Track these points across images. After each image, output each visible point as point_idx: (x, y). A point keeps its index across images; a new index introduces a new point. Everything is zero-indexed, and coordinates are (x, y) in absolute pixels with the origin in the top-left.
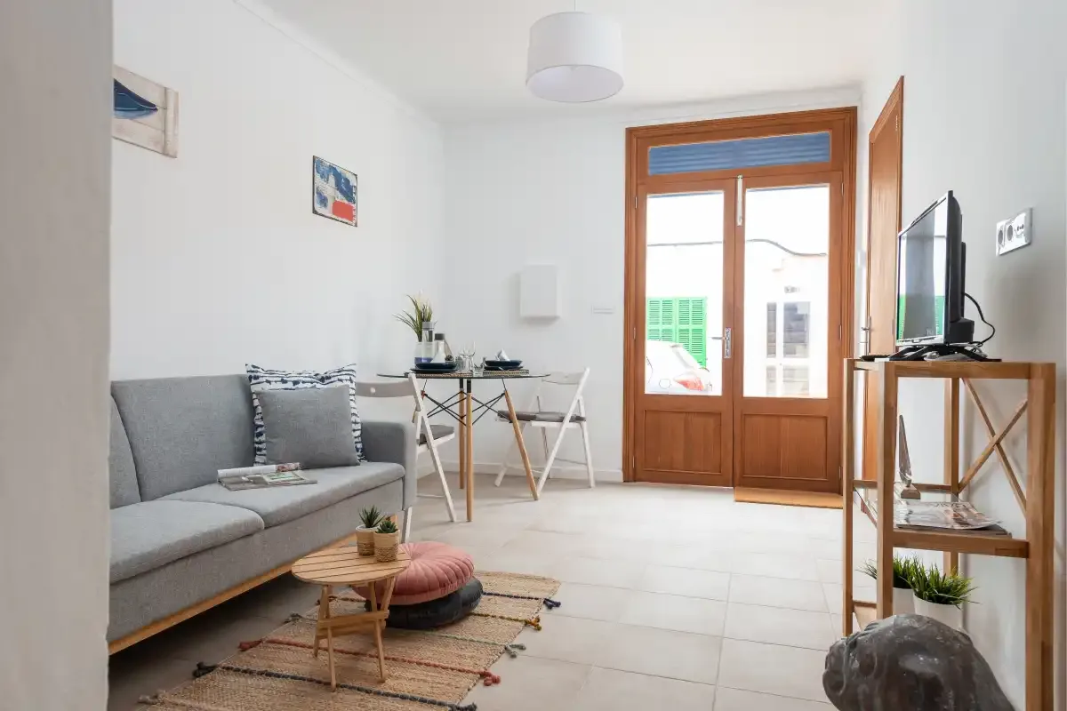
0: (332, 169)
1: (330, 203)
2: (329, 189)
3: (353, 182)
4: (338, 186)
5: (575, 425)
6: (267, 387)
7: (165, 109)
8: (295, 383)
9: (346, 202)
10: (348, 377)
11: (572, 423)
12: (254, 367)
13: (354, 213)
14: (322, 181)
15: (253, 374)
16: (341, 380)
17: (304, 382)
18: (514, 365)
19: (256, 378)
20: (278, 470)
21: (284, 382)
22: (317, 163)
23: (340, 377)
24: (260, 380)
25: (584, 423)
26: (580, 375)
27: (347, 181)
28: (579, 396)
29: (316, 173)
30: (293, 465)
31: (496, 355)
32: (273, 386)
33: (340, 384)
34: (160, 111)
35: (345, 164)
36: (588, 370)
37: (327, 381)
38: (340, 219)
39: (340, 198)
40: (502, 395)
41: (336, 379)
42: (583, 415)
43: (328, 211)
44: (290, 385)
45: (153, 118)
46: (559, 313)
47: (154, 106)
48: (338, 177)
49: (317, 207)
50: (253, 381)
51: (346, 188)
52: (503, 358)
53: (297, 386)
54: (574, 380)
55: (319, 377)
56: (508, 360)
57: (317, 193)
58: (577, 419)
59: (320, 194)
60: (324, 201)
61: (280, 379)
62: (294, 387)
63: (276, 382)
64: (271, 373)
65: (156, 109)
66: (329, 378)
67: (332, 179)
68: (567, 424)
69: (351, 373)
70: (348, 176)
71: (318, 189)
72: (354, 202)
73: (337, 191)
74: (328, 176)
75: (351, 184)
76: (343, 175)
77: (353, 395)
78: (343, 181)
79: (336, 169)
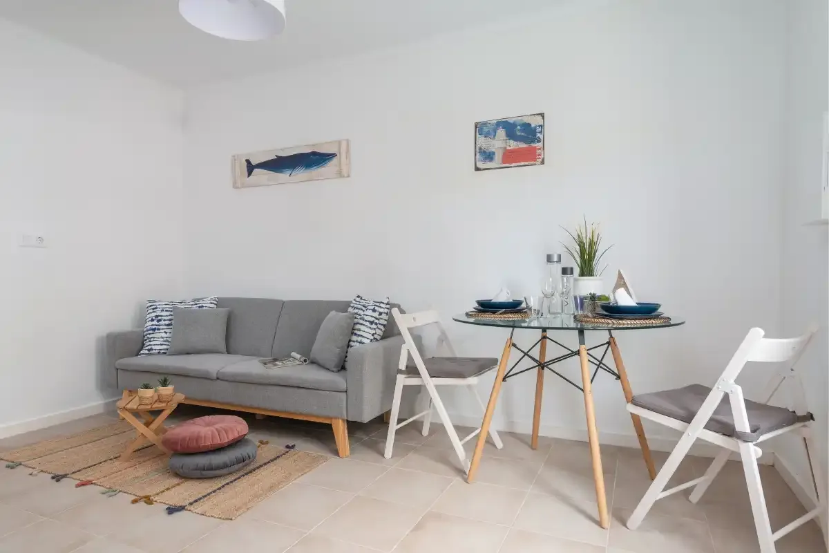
0: (502, 124)
1: (499, 156)
2: (499, 143)
3: (536, 122)
4: (511, 135)
7: (340, 153)
9: (523, 145)
13: (538, 152)
14: (488, 140)
22: (479, 127)
27: (526, 125)
29: (478, 136)
38: (515, 165)
39: (515, 145)
43: (498, 162)
48: (510, 127)
49: (480, 165)
51: (525, 133)
57: (480, 152)
59: (484, 153)
60: (489, 156)
65: (335, 156)
67: (501, 133)
69: (378, 304)
70: (526, 120)
71: (480, 149)
72: (539, 141)
73: (508, 141)
74: (495, 132)
75: (533, 126)
76: (518, 123)
77: (369, 321)
78: (519, 127)
79: (507, 121)
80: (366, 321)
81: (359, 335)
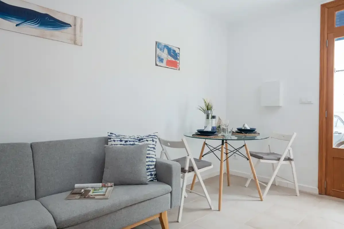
0: (166, 47)
1: (165, 61)
2: (165, 55)
3: (177, 51)
4: (169, 53)
5: (287, 162)
6: (113, 143)
7: (75, 25)
8: (126, 141)
9: (173, 60)
10: (151, 139)
11: (284, 161)
12: (111, 133)
13: (178, 64)
14: (161, 52)
15: (109, 137)
16: (147, 141)
17: (130, 141)
18: (252, 131)
19: (110, 139)
20: (102, 186)
21: (121, 141)
22: (157, 44)
23: (147, 139)
24: (112, 140)
25: (293, 162)
26: (291, 137)
27: (174, 51)
28: (289, 148)
29: (157, 48)
30: (109, 184)
31: (242, 126)
32: (116, 143)
33: (146, 142)
34: (73, 27)
35: (173, 44)
36: (295, 134)
37: (141, 141)
38: (170, 67)
39: (170, 58)
40: (244, 146)
41: (145, 140)
42: (292, 158)
43: (164, 64)
44: (123, 143)
45: (69, 30)
46: (281, 104)
47: (70, 25)
48: (169, 50)
49: (158, 63)
50: (109, 140)
51: (174, 54)
52: (246, 128)
53: (126, 143)
54: (287, 138)
55: (139, 138)
56: (249, 128)
57: (158, 57)
58: (289, 159)
59: (159, 58)
60: (161, 60)
61: (119, 139)
62: (125, 144)
63: (117, 141)
64: (117, 136)
65: (71, 26)
66: (142, 139)
67: (166, 51)
68: (282, 161)
69: (154, 137)
70: (175, 49)
71: (158, 55)
72: (178, 60)
73: (168, 56)
74: (164, 50)
75: (176, 52)
76: (172, 49)
77: (153, 148)
78: (172, 51)
79: (168, 46)
80: (151, 148)
81: (150, 157)
